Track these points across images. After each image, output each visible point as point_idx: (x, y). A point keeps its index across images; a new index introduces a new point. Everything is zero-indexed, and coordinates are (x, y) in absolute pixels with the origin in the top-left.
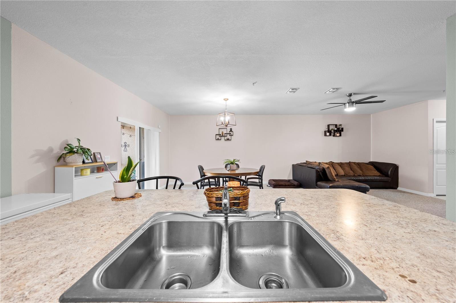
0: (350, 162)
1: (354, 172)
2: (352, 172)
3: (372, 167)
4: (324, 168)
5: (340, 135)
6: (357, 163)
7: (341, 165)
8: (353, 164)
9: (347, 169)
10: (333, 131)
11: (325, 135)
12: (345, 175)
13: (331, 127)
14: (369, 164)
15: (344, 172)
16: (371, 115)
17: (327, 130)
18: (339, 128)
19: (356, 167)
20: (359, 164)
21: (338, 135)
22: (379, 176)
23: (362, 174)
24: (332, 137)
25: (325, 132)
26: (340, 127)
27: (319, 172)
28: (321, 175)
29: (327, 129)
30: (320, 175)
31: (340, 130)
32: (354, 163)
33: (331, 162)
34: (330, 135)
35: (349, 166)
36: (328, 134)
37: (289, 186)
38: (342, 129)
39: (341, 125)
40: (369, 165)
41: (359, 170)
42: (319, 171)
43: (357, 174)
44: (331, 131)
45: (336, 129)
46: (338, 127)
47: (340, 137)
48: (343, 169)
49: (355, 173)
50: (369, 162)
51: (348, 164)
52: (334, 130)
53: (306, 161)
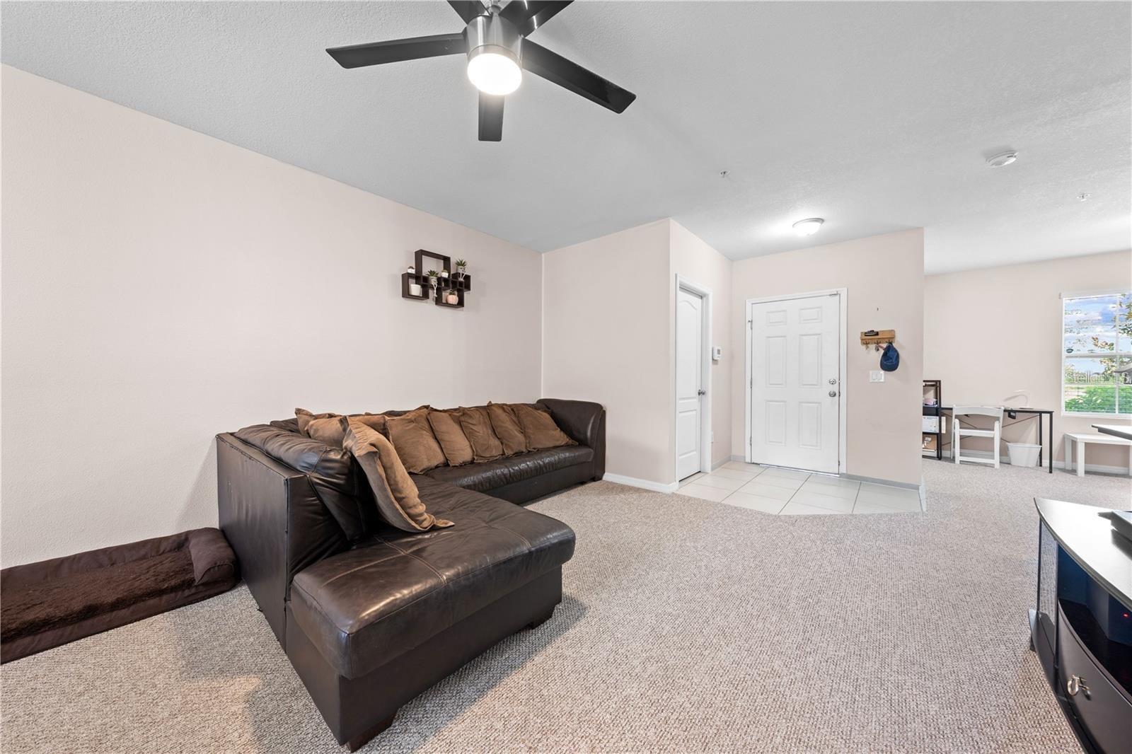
0: (490, 405)
1: (502, 443)
2: (497, 442)
3: (546, 417)
4: (353, 458)
5: (461, 303)
6: (510, 406)
7: (462, 419)
8: (499, 412)
9: (482, 431)
10: (433, 281)
11: (406, 294)
12: (472, 462)
13: (429, 265)
14: (539, 409)
15: (471, 446)
16: (543, 255)
17: (413, 271)
18: (456, 275)
19: (506, 422)
20: (514, 411)
21: (453, 299)
22: (567, 447)
23: (524, 445)
24: (429, 306)
25: (406, 278)
26: (460, 271)
27: (316, 494)
28: (334, 511)
29: (411, 268)
30: (325, 511)
31: (461, 283)
32: (502, 406)
33: (427, 407)
34: (425, 295)
35: (487, 420)
36: (415, 289)
37: (123, 613)
38: (467, 278)
39: (461, 264)
40: (539, 411)
41: (516, 433)
42: (312, 485)
43: (512, 450)
44: (426, 279)
45: (445, 275)
46: (452, 273)
47: (459, 313)
48: (469, 435)
49: (508, 446)
50: (540, 401)
51: (484, 413)
52: (440, 280)
53: (298, 411)
